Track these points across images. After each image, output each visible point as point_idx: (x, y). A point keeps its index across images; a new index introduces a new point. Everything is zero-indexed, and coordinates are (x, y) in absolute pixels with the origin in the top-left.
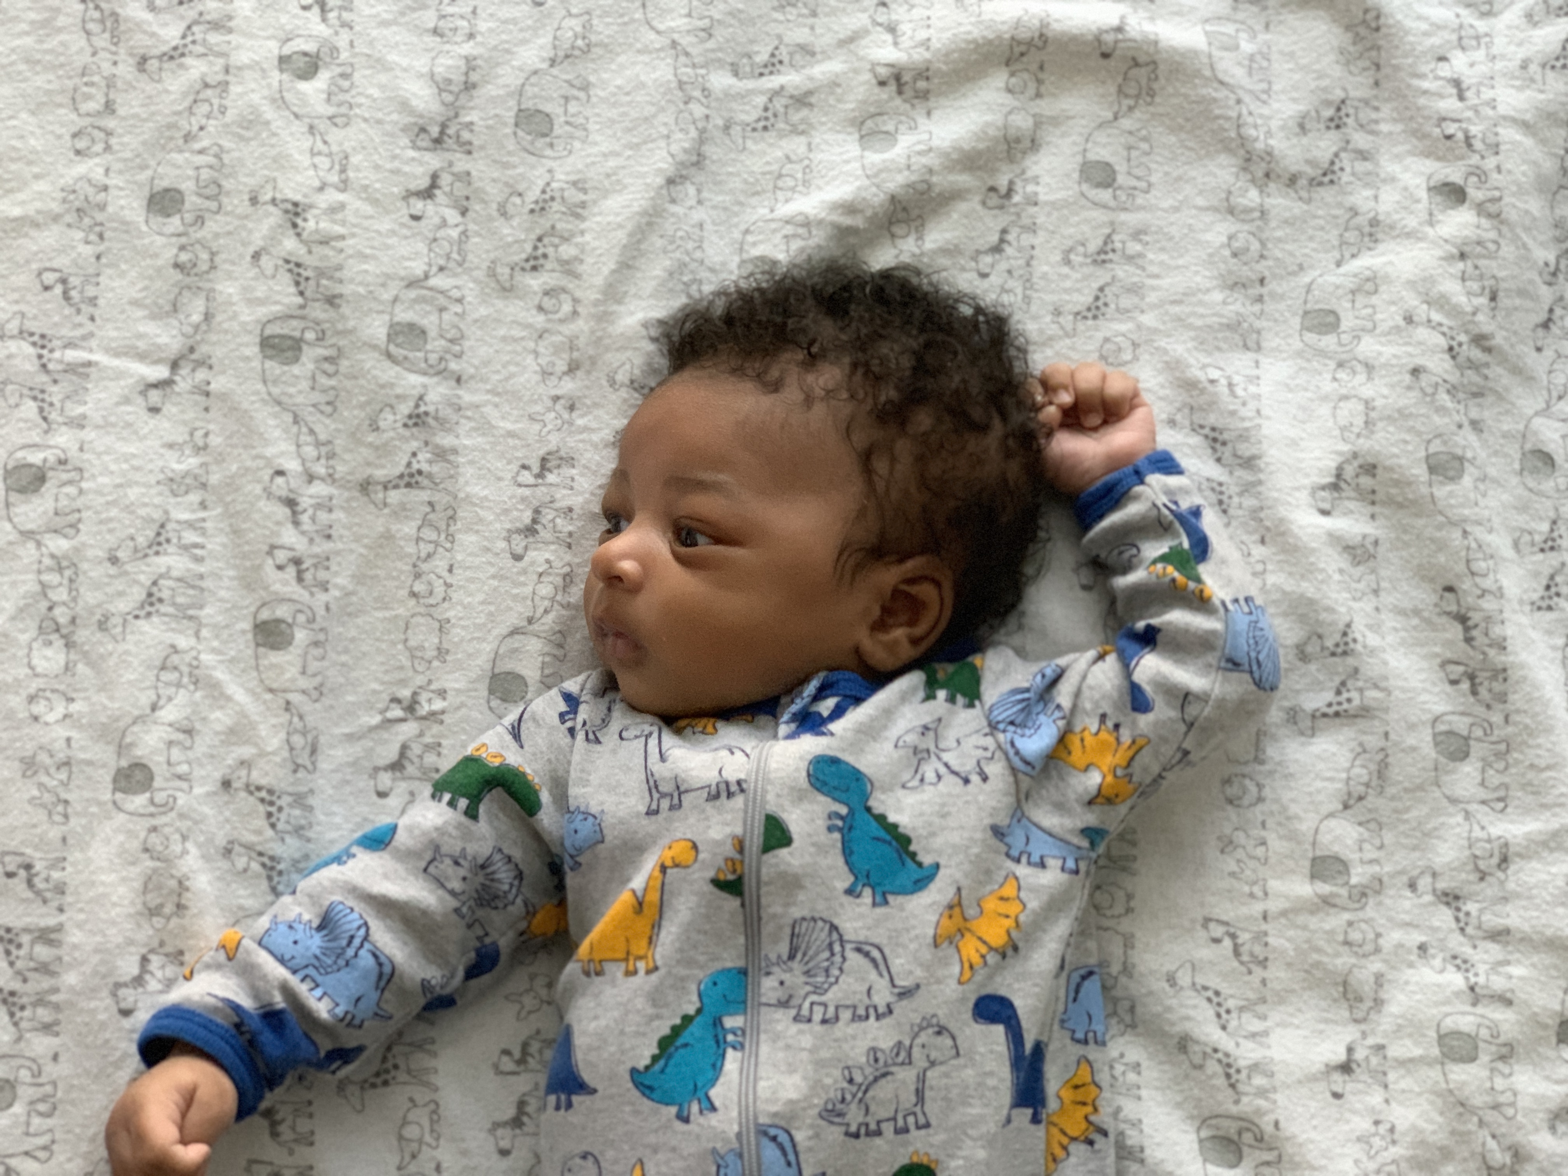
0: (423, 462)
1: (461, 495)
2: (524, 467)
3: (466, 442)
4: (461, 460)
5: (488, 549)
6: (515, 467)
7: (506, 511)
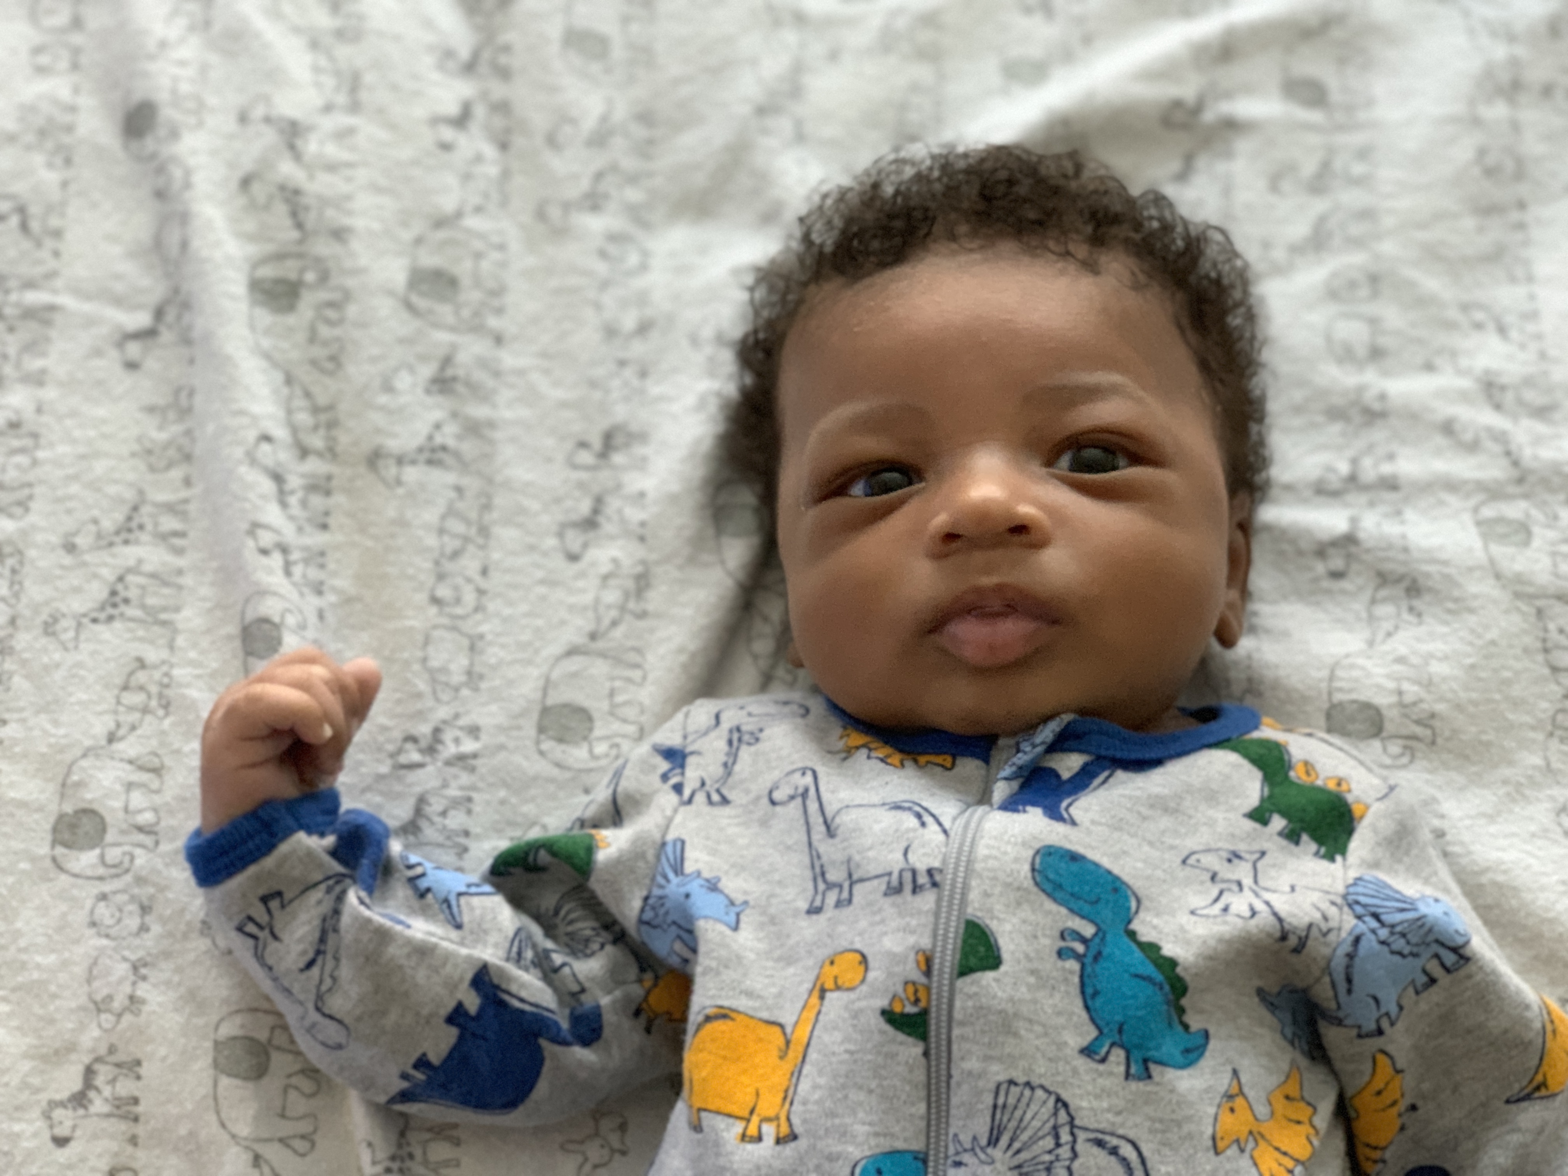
0: (448, 435)
1: (499, 478)
2: (583, 445)
3: (507, 414)
4: (498, 435)
5: (532, 548)
6: (569, 445)
7: (558, 500)
